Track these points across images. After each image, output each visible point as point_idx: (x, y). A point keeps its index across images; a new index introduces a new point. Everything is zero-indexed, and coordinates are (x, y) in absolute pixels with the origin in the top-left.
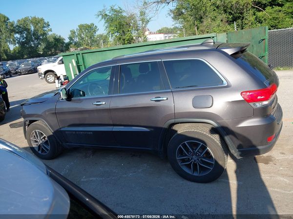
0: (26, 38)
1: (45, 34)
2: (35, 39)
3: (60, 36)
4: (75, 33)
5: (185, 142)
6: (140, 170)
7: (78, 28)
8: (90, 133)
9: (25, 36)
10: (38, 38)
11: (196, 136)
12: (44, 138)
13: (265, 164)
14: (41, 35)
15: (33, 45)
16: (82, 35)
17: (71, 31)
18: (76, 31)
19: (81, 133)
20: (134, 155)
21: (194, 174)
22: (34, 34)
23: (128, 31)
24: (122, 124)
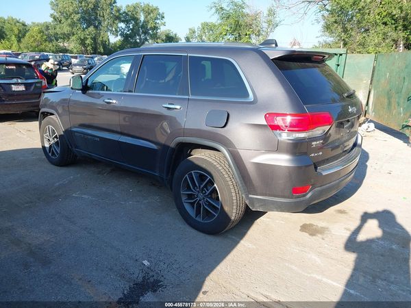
0: (132, 30)
1: (155, 28)
2: (143, 32)
3: (176, 35)
4: (194, 32)
5: (192, 172)
6: (145, 201)
7: (200, 26)
8: (96, 139)
9: (131, 27)
10: (146, 33)
11: (204, 166)
12: (56, 137)
13: (310, 235)
14: (151, 28)
15: (138, 41)
16: (204, 37)
17: (190, 29)
18: (196, 30)
19: (90, 137)
20: (154, 185)
21: (197, 219)
22: (143, 27)
23: (246, 35)
24: (132, 134)
